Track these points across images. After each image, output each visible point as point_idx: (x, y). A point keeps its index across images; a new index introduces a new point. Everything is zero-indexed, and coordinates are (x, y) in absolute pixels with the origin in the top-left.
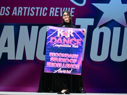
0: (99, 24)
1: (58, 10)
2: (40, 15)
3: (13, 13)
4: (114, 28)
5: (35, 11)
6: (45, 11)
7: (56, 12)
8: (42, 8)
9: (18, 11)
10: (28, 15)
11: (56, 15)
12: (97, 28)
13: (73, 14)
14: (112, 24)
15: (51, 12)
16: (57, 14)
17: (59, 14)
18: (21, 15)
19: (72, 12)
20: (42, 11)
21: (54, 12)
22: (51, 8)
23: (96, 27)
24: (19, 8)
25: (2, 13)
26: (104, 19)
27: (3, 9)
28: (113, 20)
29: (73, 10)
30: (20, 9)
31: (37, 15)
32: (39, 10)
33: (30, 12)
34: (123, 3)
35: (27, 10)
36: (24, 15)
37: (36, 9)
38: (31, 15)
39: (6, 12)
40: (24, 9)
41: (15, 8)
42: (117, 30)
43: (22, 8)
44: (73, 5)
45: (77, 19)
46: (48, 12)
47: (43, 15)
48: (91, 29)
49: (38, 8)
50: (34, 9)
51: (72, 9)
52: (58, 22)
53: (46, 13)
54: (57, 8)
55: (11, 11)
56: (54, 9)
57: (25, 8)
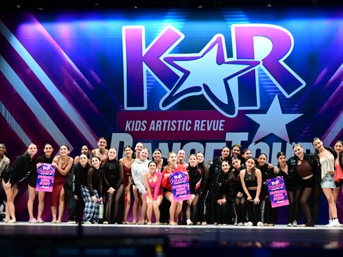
0: (255, 140)
1: (204, 123)
2: (183, 129)
3: (151, 128)
4: (274, 144)
5: (177, 125)
6: (189, 125)
7: (202, 125)
8: (184, 121)
9: (156, 126)
10: (168, 129)
11: (202, 129)
12: (253, 144)
13: (222, 127)
14: (270, 139)
15: (196, 125)
16: (203, 127)
17: (205, 127)
18: (160, 130)
19: (221, 125)
20: (185, 125)
21: (200, 126)
22: (196, 121)
23: (251, 143)
24: (158, 121)
25: (138, 128)
26: (261, 133)
27: (138, 123)
28: (272, 134)
29: (223, 123)
30: (159, 123)
31: (179, 129)
32: (182, 123)
33: (171, 126)
34: (283, 113)
35: (167, 123)
36: (164, 130)
37: (178, 123)
38: (172, 129)
39: (142, 126)
40: (163, 123)
41: (153, 122)
42: (277, 147)
43: (160, 122)
44: (224, 117)
45: (228, 134)
46: (192, 125)
47: (187, 129)
48: (245, 145)
49: (180, 121)
50: (176, 122)
51: (221, 121)
52: (205, 138)
53: (190, 128)
54: (203, 121)
55: (148, 125)
56: (199, 122)
57: (165, 122)
